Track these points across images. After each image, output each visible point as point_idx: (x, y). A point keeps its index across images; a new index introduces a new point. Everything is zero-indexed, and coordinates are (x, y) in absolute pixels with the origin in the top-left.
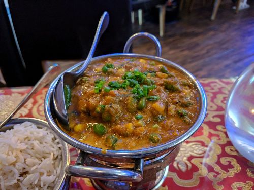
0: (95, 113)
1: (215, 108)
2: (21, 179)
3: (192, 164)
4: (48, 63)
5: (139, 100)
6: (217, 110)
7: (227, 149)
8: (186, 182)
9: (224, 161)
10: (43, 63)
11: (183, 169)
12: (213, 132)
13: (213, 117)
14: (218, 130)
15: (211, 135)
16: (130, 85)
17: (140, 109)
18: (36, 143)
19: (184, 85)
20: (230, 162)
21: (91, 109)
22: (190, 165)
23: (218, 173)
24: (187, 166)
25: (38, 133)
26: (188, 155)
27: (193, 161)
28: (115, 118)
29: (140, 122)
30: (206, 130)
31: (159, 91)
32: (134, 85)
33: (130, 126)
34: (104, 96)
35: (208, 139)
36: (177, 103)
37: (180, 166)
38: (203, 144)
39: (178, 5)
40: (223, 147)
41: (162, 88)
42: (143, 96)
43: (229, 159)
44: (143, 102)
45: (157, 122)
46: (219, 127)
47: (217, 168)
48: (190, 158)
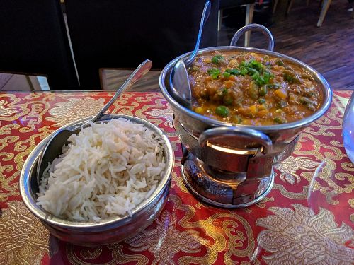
0: (215, 96)
1: (328, 122)
2: (129, 166)
3: (302, 178)
4: (106, 71)
5: (259, 86)
6: (330, 125)
7: (344, 165)
8: (296, 194)
9: (340, 177)
10: (100, 70)
11: (292, 181)
12: (326, 147)
13: (326, 132)
14: (332, 146)
15: (323, 150)
16: (248, 74)
17: (261, 95)
18: (138, 136)
19: (304, 77)
20: (346, 178)
21: (211, 92)
22: (298, 178)
23: (332, 188)
24: (296, 179)
25: (138, 128)
26: (297, 168)
27: (302, 175)
28: (237, 102)
29: (263, 106)
30: (317, 144)
31: (279, 81)
32: (253, 73)
33: (254, 109)
34: (223, 81)
35: (320, 154)
36: (298, 93)
37: (287, 179)
38: (314, 159)
39: (271, 5)
40: (338, 162)
41: (282, 78)
42: (264, 83)
43: (345, 175)
44: (264, 88)
45: (280, 107)
46: (334, 143)
47: (332, 183)
48: (299, 172)
